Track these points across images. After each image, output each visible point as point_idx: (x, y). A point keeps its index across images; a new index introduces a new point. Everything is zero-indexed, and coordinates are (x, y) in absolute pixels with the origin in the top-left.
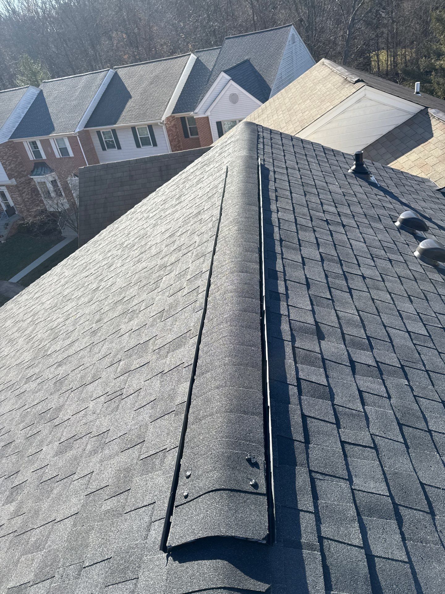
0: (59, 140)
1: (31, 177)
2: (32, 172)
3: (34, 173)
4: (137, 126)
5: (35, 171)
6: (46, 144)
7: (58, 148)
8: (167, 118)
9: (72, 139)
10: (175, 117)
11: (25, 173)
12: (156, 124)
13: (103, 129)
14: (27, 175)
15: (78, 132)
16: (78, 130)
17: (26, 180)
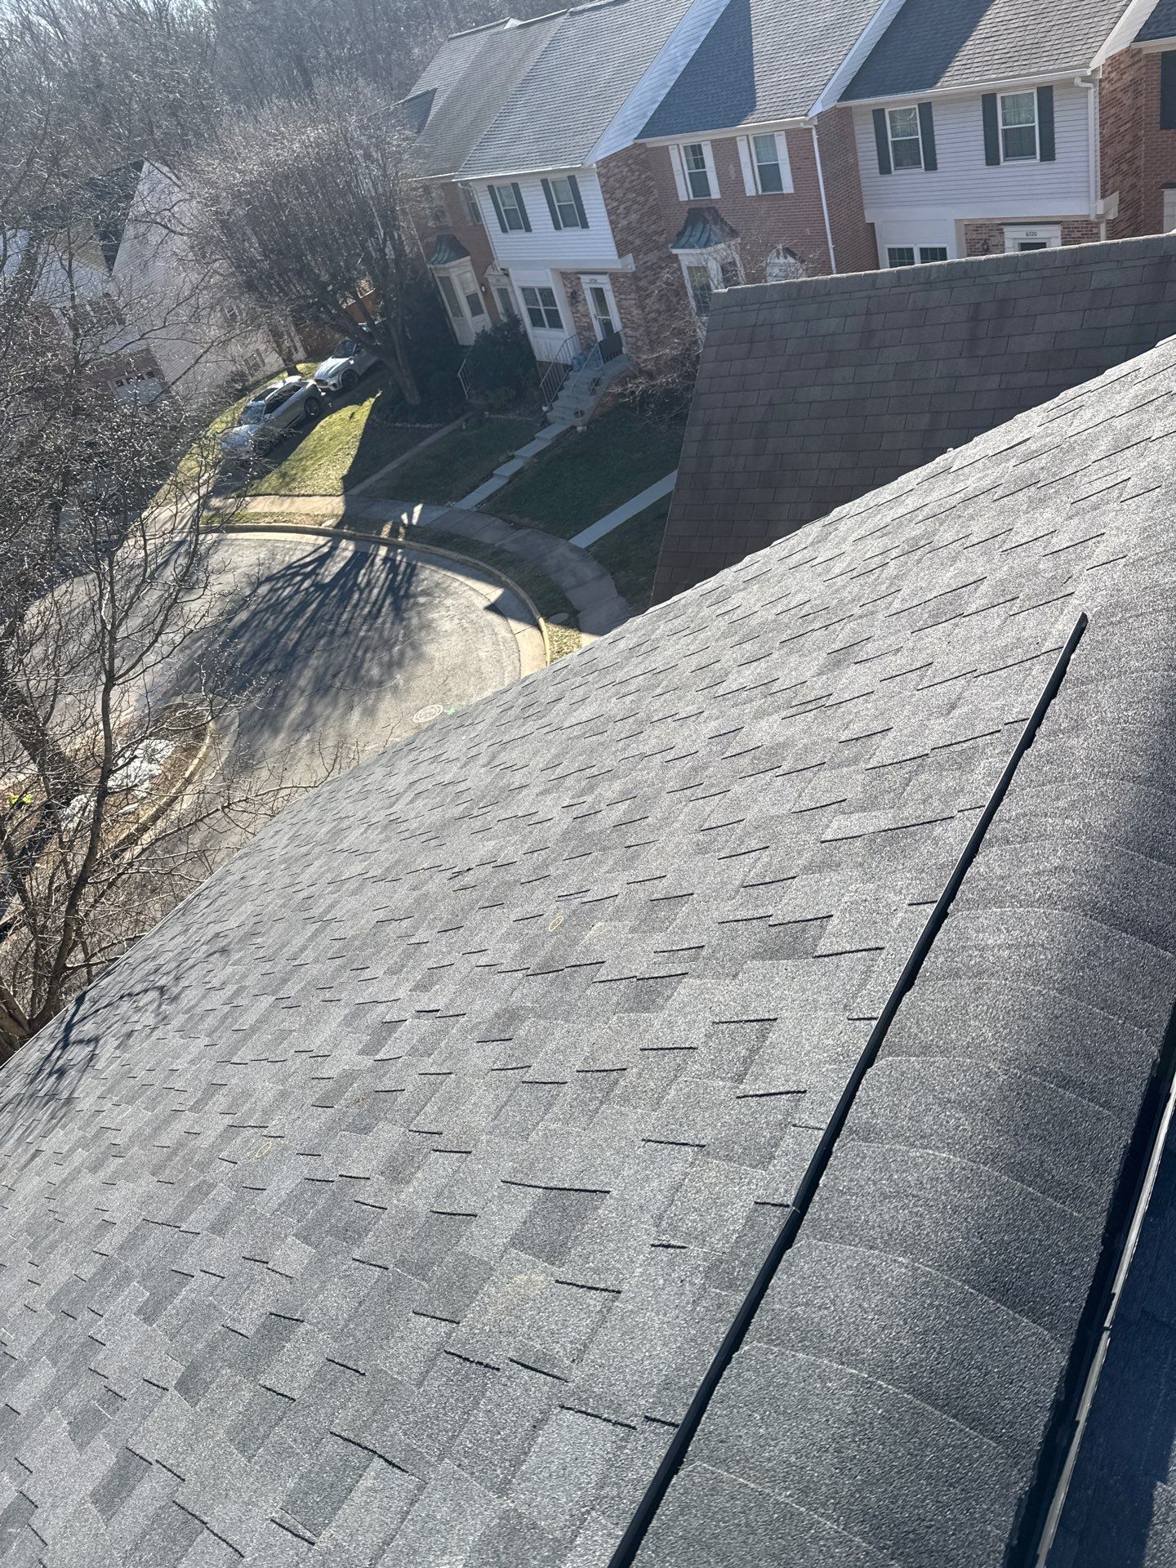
0: (763, 142)
1: (675, 251)
2: (680, 234)
3: (684, 240)
4: (1001, 90)
5: (687, 233)
6: (726, 152)
7: (756, 164)
8: (1112, 58)
9: (797, 138)
10: (1144, 52)
11: (662, 239)
12: (1069, 83)
13: (893, 102)
14: (664, 245)
15: (820, 116)
16: (818, 108)
17: (660, 258)
